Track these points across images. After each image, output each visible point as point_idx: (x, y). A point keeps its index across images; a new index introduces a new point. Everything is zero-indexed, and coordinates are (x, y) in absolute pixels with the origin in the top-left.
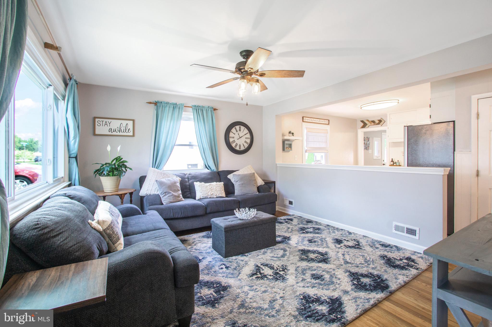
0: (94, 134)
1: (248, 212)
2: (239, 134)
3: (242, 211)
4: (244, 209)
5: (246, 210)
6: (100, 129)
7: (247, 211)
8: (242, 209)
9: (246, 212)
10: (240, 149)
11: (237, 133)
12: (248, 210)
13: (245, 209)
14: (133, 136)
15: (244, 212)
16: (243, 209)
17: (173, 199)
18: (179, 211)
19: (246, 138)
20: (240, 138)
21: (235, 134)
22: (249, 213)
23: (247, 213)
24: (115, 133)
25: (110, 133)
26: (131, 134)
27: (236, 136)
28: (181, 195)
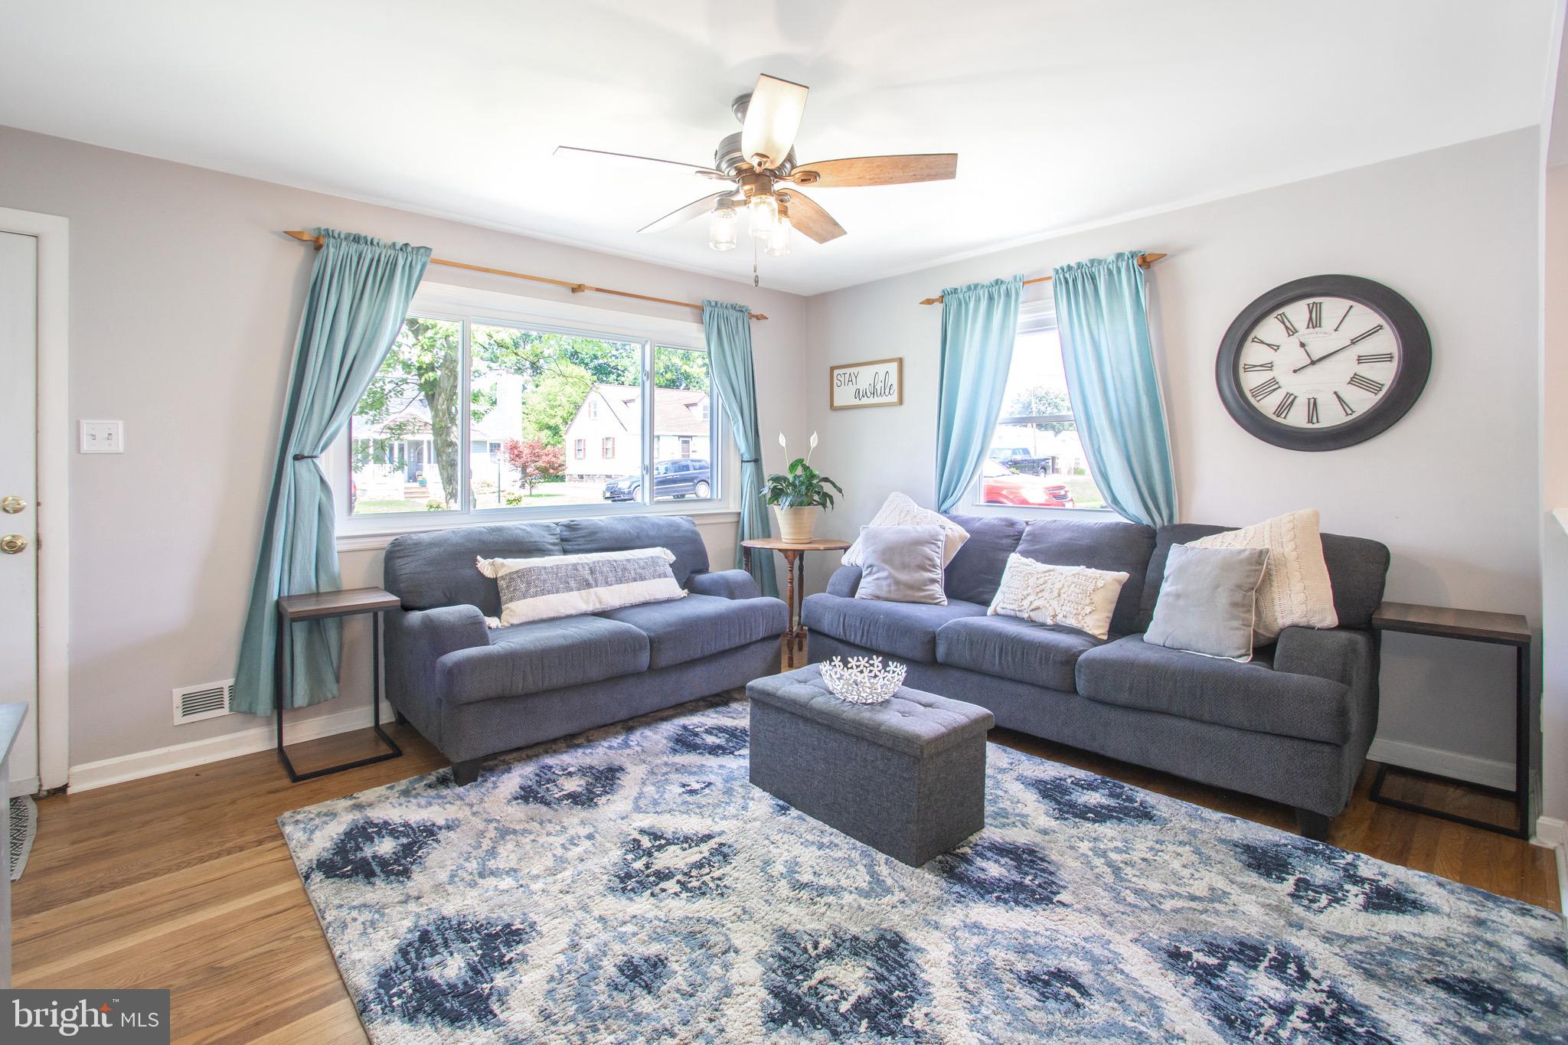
0: (832, 407)
1: (878, 673)
2: (1303, 345)
3: (858, 667)
4: (866, 659)
5: (872, 665)
6: (844, 395)
7: (875, 670)
8: (858, 660)
9: (871, 671)
10: (1310, 421)
11: (1290, 345)
12: (881, 667)
13: (871, 662)
14: (901, 401)
15: (866, 673)
16: (863, 662)
17: (890, 591)
18: (858, 624)
19: (1360, 360)
20: (1313, 363)
21: (1276, 348)
22: (881, 676)
23: (876, 676)
24: (865, 401)
25: (857, 402)
26: (894, 398)
27: (1290, 354)
28: (938, 582)
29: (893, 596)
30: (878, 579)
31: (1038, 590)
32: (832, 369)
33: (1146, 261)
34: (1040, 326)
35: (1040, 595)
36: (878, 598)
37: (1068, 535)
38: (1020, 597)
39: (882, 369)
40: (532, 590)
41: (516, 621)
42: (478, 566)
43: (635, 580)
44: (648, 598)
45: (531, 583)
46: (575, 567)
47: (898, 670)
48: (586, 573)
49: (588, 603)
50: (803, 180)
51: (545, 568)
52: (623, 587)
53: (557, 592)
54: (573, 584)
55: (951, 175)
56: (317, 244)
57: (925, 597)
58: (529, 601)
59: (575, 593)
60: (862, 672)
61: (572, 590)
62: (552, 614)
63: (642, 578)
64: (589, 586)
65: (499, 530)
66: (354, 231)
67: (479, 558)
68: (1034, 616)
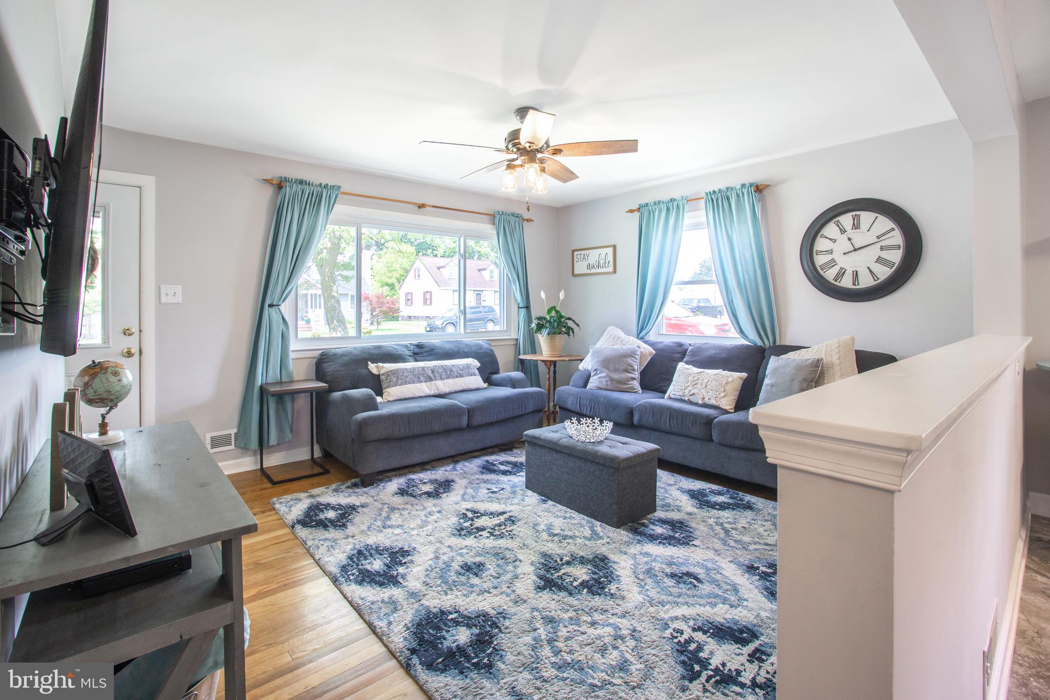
0: (574, 275)
2: (849, 239)
3: (586, 423)
4: (591, 419)
5: (594, 423)
6: (580, 268)
7: (596, 425)
8: (586, 420)
9: (593, 426)
10: (854, 284)
11: (842, 240)
12: (599, 424)
13: (594, 421)
14: (615, 271)
15: (591, 427)
16: (589, 421)
19: (882, 248)
20: (855, 250)
21: (834, 241)
22: (599, 428)
23: (596, 428)
24: (593, 271)
25: (588, 271)
26: (611, 269)
27: (843, 244)
28: (636, 379)
29: (609, 388)
30: (600, 377)
31: (694, 383)
32: (573, 251)
33: (759, 189)
34: (697, 226)
35: (695, 386)
36: (600, 388)
37: (712, 352)
38: (683, 387)
39: (603, 251)
40: (400, 382)
41: (391, 399)
42: (369, 367)
43: (457, 377)
44: (465, 387)
45: (399, 378)
46: (423, 368)
47: (608, 425)
48: (430, 373)
49: (430, 389)
50: (553, 154)
51: (406, 369)
52: (450, 381)
53: (414, 383)
54: (422, 378)
55: (635, 150)
56: (280, 185)
57: (628, 388)
58: (398, 387)
59: (423, 384)
60: (588, 426)
61: (421, 382)
62: (411, 396)
63: (461, 376)
64: (431, 380)
65: (380, 347)
66: (300, 178)
67: (369, 363)
68: (692, 399)
